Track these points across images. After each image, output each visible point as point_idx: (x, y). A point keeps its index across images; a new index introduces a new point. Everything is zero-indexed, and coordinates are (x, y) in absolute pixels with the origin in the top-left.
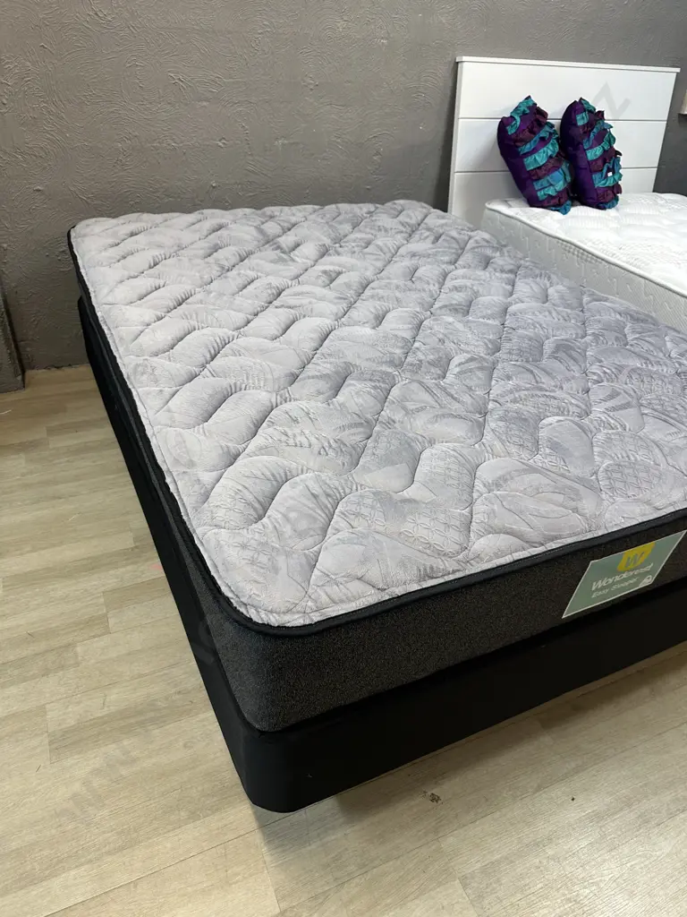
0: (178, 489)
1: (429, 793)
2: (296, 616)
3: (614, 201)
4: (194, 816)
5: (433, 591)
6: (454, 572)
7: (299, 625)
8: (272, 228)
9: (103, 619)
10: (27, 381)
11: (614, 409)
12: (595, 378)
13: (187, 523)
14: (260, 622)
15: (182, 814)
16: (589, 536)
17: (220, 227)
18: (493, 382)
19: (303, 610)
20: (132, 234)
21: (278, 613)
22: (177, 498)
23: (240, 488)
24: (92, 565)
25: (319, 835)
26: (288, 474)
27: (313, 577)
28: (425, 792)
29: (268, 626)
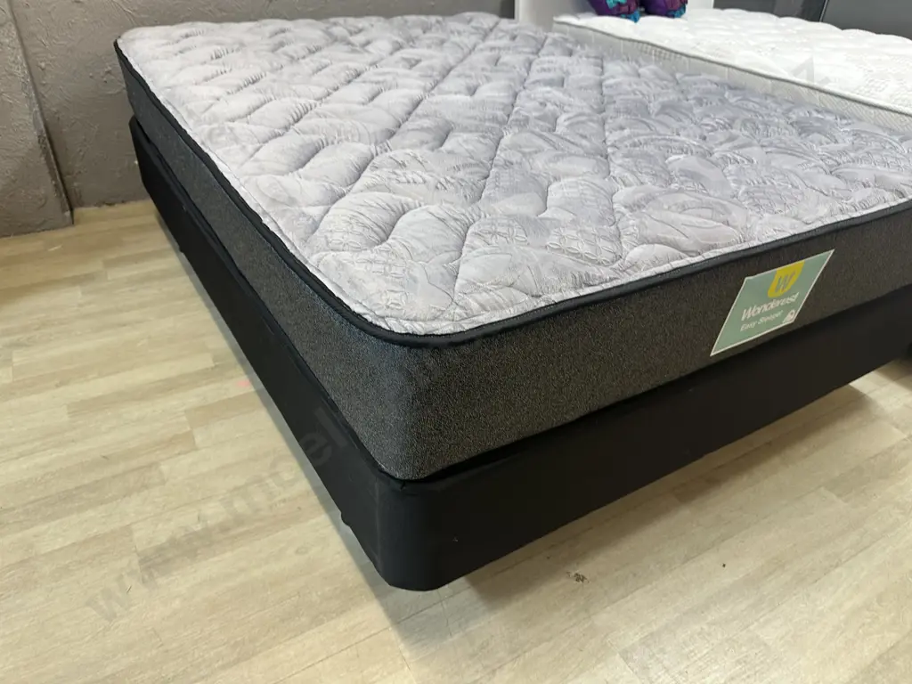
0: (279, 227)
1: (573, 574)
2: (444, 324)
3: (682, 10)
4: (316, 621)
5: (593, 298)
6: (611, 280)
7: (449, 332)
8: (338, 31)
9: (189, 437)
10: (75, 217)
11: (736, 147)
12: (709, 128)
13: (297, 255)
14: (403, 332)
15: (303, 619)
16: (745, 246)
17: (283, 31)
18: (607, 134)
19: (451, 318)
20: (187, 36)
21: (424, 321)
22: (279, 236)
23: (356, 214)
24: (169, 386)
25: (460, 626)
26: (405, 206)
27: (457, 285)
28: (568, 573)
29: (413, 335)
